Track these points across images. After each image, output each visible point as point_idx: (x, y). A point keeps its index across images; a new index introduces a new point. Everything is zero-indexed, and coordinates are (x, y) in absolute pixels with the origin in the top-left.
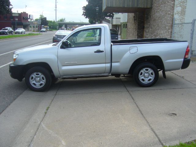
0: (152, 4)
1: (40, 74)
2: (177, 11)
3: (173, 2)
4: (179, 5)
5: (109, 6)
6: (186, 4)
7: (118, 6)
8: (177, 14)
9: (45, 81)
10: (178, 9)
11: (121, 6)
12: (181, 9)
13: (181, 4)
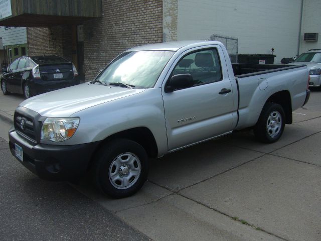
0: (101, 12)
1: (130, 155)
2: (166, 23)
3: (160, 9)
4: (168, 14)
5: (29, 12)
6: (177, 13)
7: (45, 14)
8: (167, 26)
9: (139, 168)
10: (167, 20)
11: (51, 13)
12: (171, 19)
13: (171, 11)
